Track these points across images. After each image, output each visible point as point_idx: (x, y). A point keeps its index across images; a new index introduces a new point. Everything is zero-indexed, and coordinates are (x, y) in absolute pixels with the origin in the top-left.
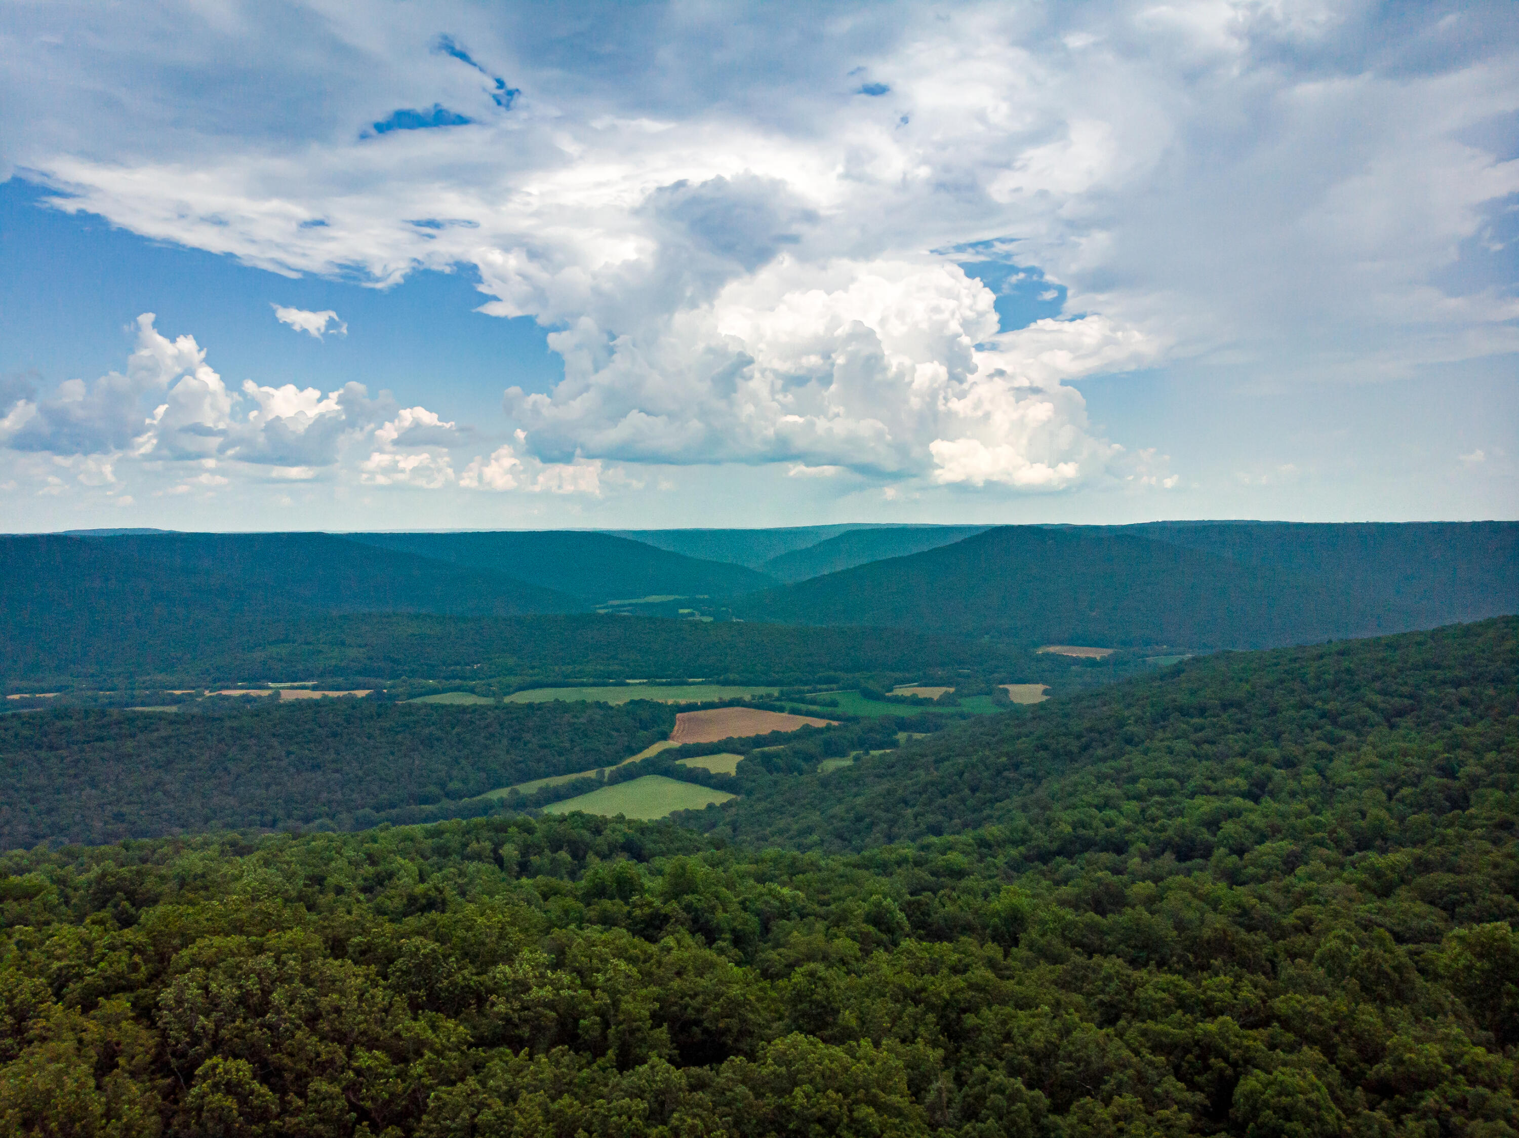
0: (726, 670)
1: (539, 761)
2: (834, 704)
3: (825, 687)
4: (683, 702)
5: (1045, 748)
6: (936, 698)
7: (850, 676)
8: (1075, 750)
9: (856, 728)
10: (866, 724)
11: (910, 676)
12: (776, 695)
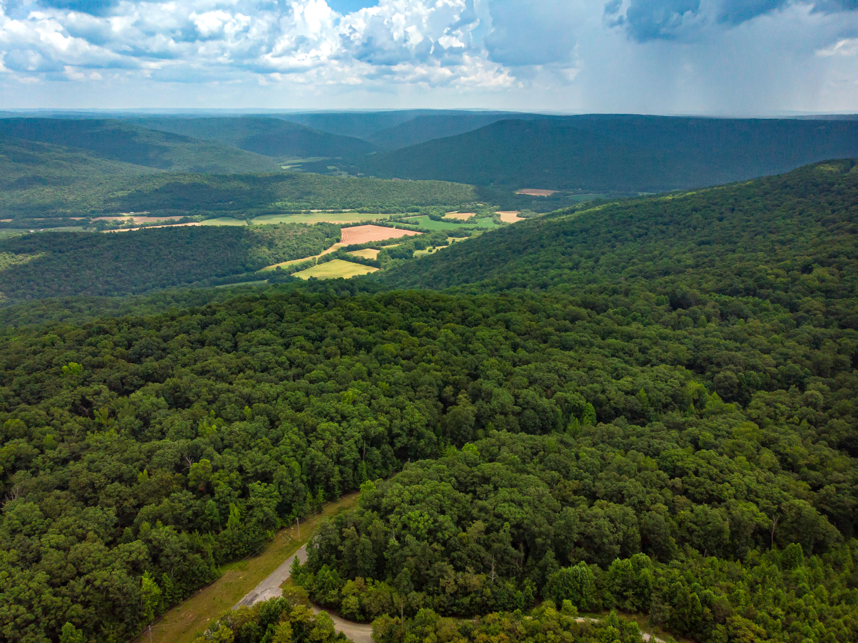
0: (361, 205)
1: (284, 254)
2: (417, 223)
3: (412, 214)
4: (343, 223)
5: (510, 249)
6: (466, 220)
7: (424, 208)
8: (521, 249)
9: (429, 236)
10: (433, 234)
11: (453, 207)
12: (388, 218)
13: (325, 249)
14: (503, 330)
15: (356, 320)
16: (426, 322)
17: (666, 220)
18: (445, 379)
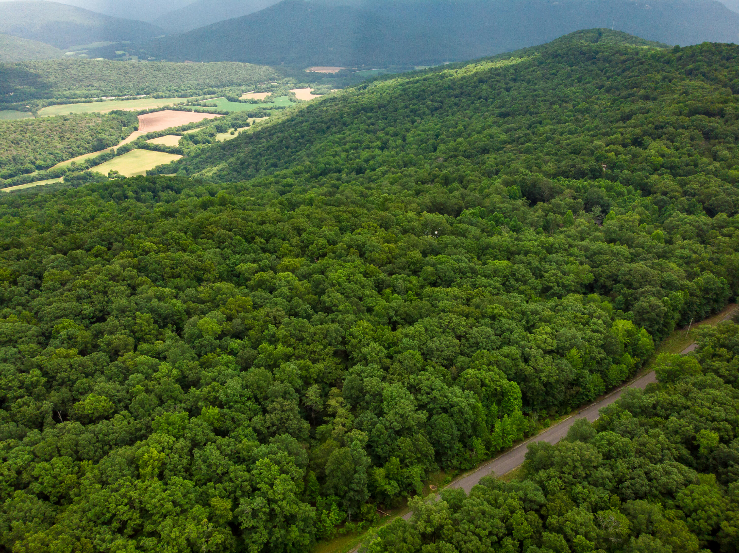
0: (155, 89)
2: (215, 106)
3: (209, 96)
4: (139, 109)
5: (313, 128)
6: (263, 99)
7: (220, 90)
8: (325, 129)
9: (229, 118)
10: (232, 116)
11: (248, 88)
12: (186, 103)
13: (123, 139)
14: (358, 261)
15: (154, 271)
16: (254, 261)
17: (457, 92)
18: (304, 373)
